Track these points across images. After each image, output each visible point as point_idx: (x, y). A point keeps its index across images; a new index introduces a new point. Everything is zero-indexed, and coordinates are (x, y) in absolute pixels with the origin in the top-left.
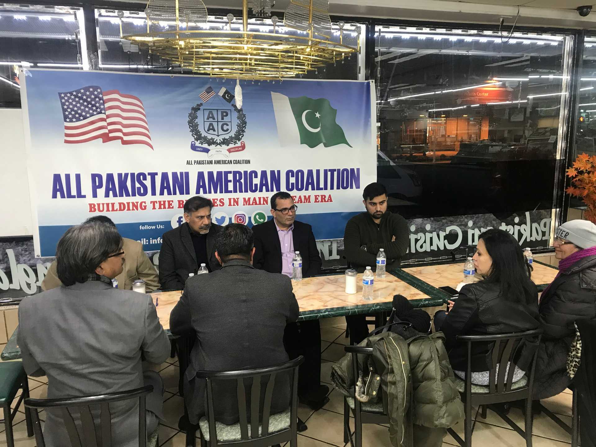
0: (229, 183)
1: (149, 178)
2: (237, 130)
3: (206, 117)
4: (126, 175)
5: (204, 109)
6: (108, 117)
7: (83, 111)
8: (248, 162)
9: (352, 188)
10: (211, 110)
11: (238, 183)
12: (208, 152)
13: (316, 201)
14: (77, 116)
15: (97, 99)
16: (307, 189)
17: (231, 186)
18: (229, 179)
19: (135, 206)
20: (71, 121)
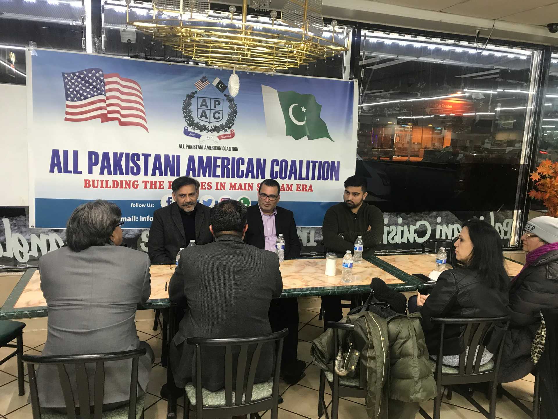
0: (217, 168)
1: (142, 158)
2: (228, 119)
3: (199, 105)
4: (121, 154)
5: (198, 97)
6: (108, 98)
7: (85, 91)
8: (236, 149)
9: (331, 179)
10: (205, 99)
11: (226, 169)
12: (199, 138)
13: (297, 190)
14: (78, 95)
15: (99, 81)
16: (290, 178)
17: (219, 171)
18: (218, 164)
19: (128, 184)
20: (72, 100)
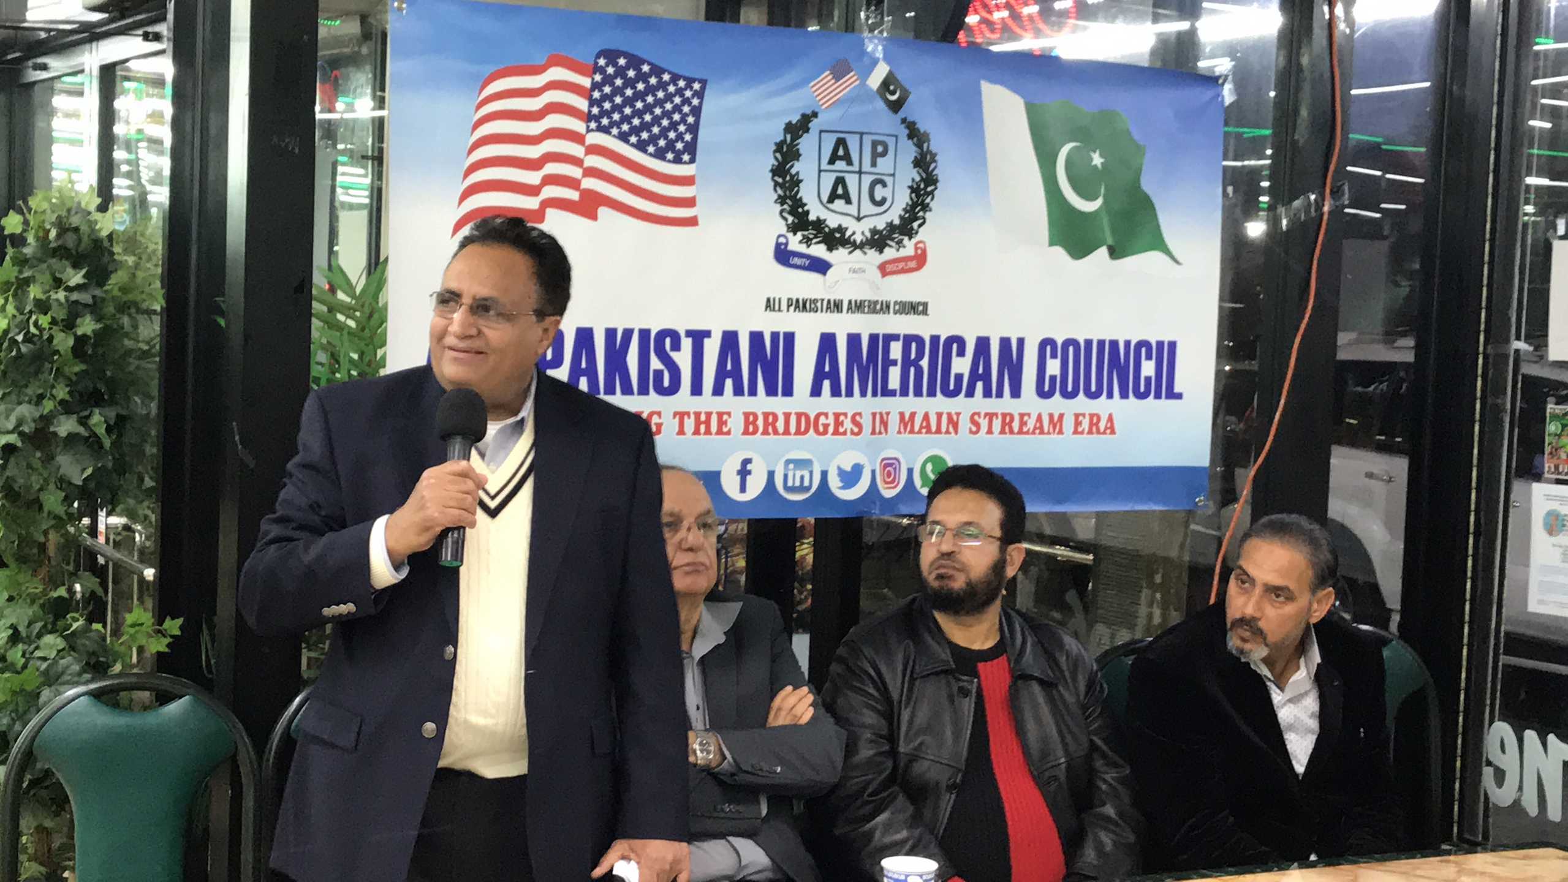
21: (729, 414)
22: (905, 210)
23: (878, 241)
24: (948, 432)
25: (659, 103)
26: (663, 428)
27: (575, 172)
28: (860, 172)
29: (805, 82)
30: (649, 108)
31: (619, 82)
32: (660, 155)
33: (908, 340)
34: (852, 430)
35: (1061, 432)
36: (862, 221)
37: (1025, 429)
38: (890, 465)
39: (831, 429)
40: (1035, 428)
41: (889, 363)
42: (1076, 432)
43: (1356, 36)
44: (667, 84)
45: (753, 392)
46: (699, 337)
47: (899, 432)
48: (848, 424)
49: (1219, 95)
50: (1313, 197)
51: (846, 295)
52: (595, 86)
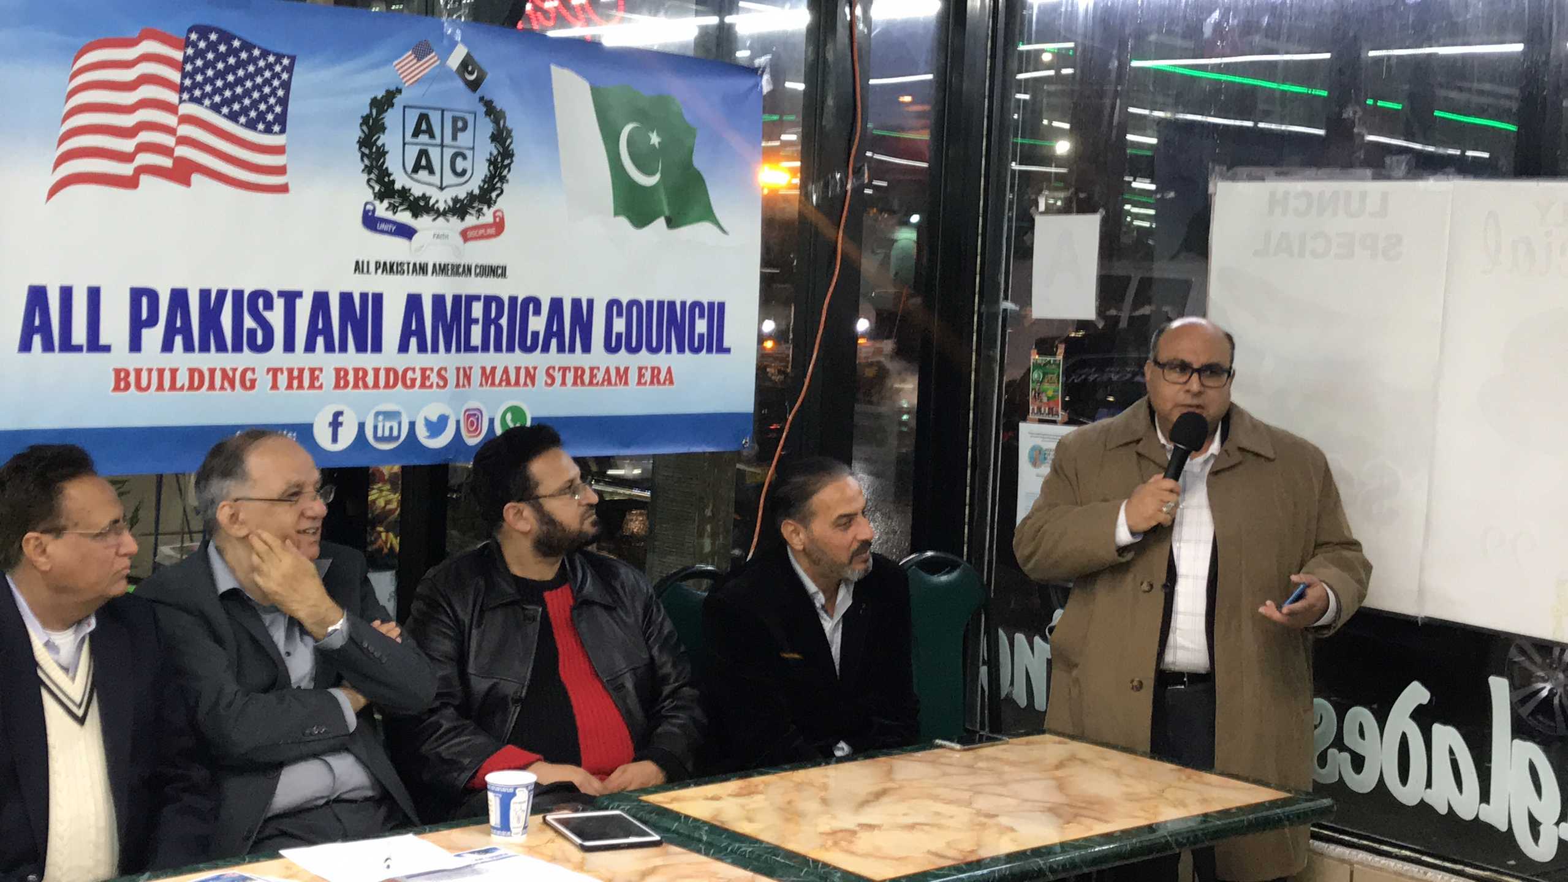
21: (321, 370)
22: (484, 181)
23: (459, 209)
24: (525, 384)
25: (251, 76)
26: (257, 383)
27: (169, 140)
28: (442, 146)
29: (388, 61)
30: (239, 81)
31: (210, 56)
32: (251, 125)
33: (488, 300)
34: (437, 383)
35: (626, 383)
36: (445, 191)
37: (595, 381)
38: (475, 415)
39: (418, 383)
40: (604, 381)
41: (470, 321)
42: (639, 383)
43: (873, 35)
44: (257, 59)
45: (344, 348)
46: (291, 298)
47: (481, 385)
48: (434, 378)
49: (757, 85)
50: (838, 176)
51: (432, 257)
52: (187, 59)
